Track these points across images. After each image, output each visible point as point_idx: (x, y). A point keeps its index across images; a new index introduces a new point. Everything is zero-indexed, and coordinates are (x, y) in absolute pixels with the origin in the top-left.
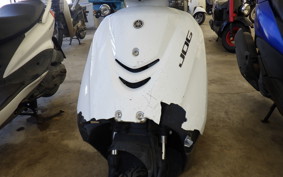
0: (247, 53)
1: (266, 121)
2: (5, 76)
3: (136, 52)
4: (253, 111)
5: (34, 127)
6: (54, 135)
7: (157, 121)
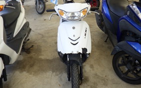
0: (99, 18)
1: (106, 41)
2: (14, 36)
3: (74, 36)
4: (102, 38)
5: (24, 53)
6: (34, 55)
7: (82, 52)
